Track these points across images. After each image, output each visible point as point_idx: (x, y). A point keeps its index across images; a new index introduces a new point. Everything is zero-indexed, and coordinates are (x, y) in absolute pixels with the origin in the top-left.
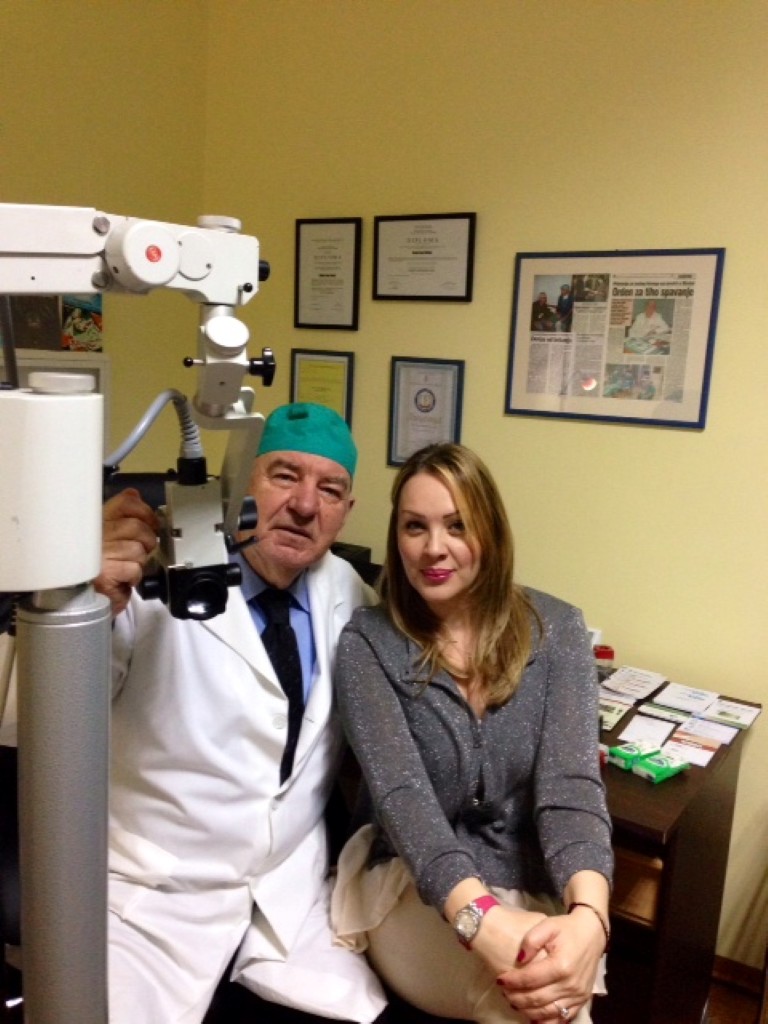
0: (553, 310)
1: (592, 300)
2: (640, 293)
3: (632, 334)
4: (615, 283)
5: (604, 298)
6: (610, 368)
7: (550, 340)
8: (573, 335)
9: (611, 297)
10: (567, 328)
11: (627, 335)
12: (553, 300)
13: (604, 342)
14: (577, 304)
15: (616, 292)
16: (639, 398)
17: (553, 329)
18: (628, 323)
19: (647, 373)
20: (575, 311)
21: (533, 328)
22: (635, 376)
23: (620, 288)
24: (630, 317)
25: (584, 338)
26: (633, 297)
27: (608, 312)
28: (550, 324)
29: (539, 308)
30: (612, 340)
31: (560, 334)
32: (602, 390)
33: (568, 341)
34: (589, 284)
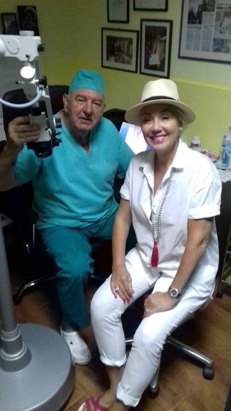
0: (196, 15)
1: (209, 11)
2: (226, 8)
3: (223, 26)
4: (218, 4)
5: (213, 10)
6: (215, 40)
7: (194, 28)
8: (202, 26)
9: (216, 10)
10: (200, 23)
11: (221, 26)
13: (213, 29)
14: (204, 13)
15: (218, 8)
16: (224, 52)
17: (195, 23)
18: (221, 21)
20: (203, 16)
21: (189, 23)
22: (223, 44)
23: (219, 6)
25: (206, 27)
26: (224, 10)
27: (214, 17)
28: (194, 21)
29: (191, 14)
30: (216, 28)
31: (197, 25)
32: (211, 49)
33: (200, 28)
34: (208, 5)
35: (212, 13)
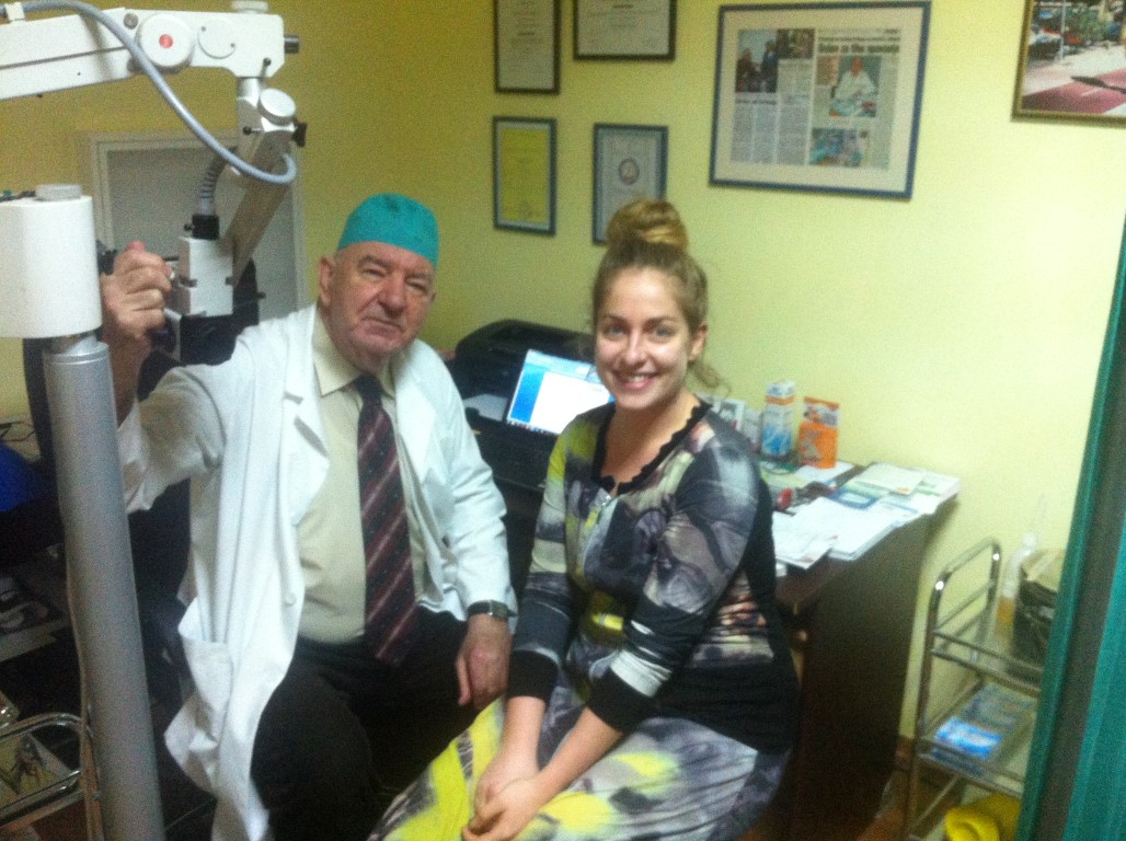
0: (758, 69)
1: (797, 56)
2: (845, 49)
3: (838, 95)
4: (820, 38)
5: (809, 55)
6: (816, 132)
7: (755, 102)
8: (778, 96)
9: (816, 53)
10: (772, 88)
11: (833, 95)
12: (757, 58)
13: (809, 105)
14: (782, 62)
15: (822, 49)
16: (846, 165)
17: (756, 90)
19: (853, 138)
20: (780, 70)
21: (738, 89)
22: (841, 141)
23: (826, 43)
24: (836, 76)
25: (789, 100)
26: (840, 54)
27: (814, 69)
28: (754, 84)
29: (744, 66)
30: (818, 101)
32: (807, 158)
33: (774, 103)
34: (794, 40)
35: (807, 62)
